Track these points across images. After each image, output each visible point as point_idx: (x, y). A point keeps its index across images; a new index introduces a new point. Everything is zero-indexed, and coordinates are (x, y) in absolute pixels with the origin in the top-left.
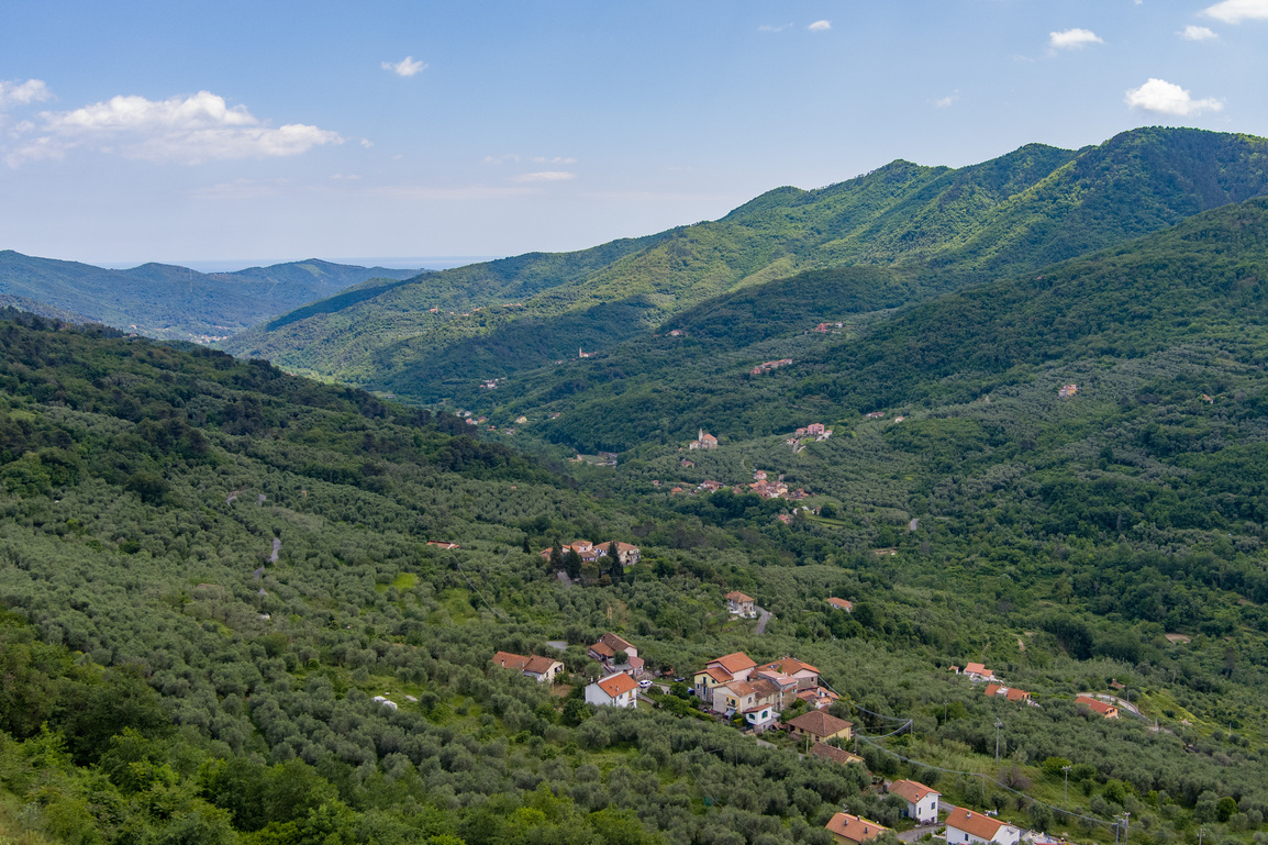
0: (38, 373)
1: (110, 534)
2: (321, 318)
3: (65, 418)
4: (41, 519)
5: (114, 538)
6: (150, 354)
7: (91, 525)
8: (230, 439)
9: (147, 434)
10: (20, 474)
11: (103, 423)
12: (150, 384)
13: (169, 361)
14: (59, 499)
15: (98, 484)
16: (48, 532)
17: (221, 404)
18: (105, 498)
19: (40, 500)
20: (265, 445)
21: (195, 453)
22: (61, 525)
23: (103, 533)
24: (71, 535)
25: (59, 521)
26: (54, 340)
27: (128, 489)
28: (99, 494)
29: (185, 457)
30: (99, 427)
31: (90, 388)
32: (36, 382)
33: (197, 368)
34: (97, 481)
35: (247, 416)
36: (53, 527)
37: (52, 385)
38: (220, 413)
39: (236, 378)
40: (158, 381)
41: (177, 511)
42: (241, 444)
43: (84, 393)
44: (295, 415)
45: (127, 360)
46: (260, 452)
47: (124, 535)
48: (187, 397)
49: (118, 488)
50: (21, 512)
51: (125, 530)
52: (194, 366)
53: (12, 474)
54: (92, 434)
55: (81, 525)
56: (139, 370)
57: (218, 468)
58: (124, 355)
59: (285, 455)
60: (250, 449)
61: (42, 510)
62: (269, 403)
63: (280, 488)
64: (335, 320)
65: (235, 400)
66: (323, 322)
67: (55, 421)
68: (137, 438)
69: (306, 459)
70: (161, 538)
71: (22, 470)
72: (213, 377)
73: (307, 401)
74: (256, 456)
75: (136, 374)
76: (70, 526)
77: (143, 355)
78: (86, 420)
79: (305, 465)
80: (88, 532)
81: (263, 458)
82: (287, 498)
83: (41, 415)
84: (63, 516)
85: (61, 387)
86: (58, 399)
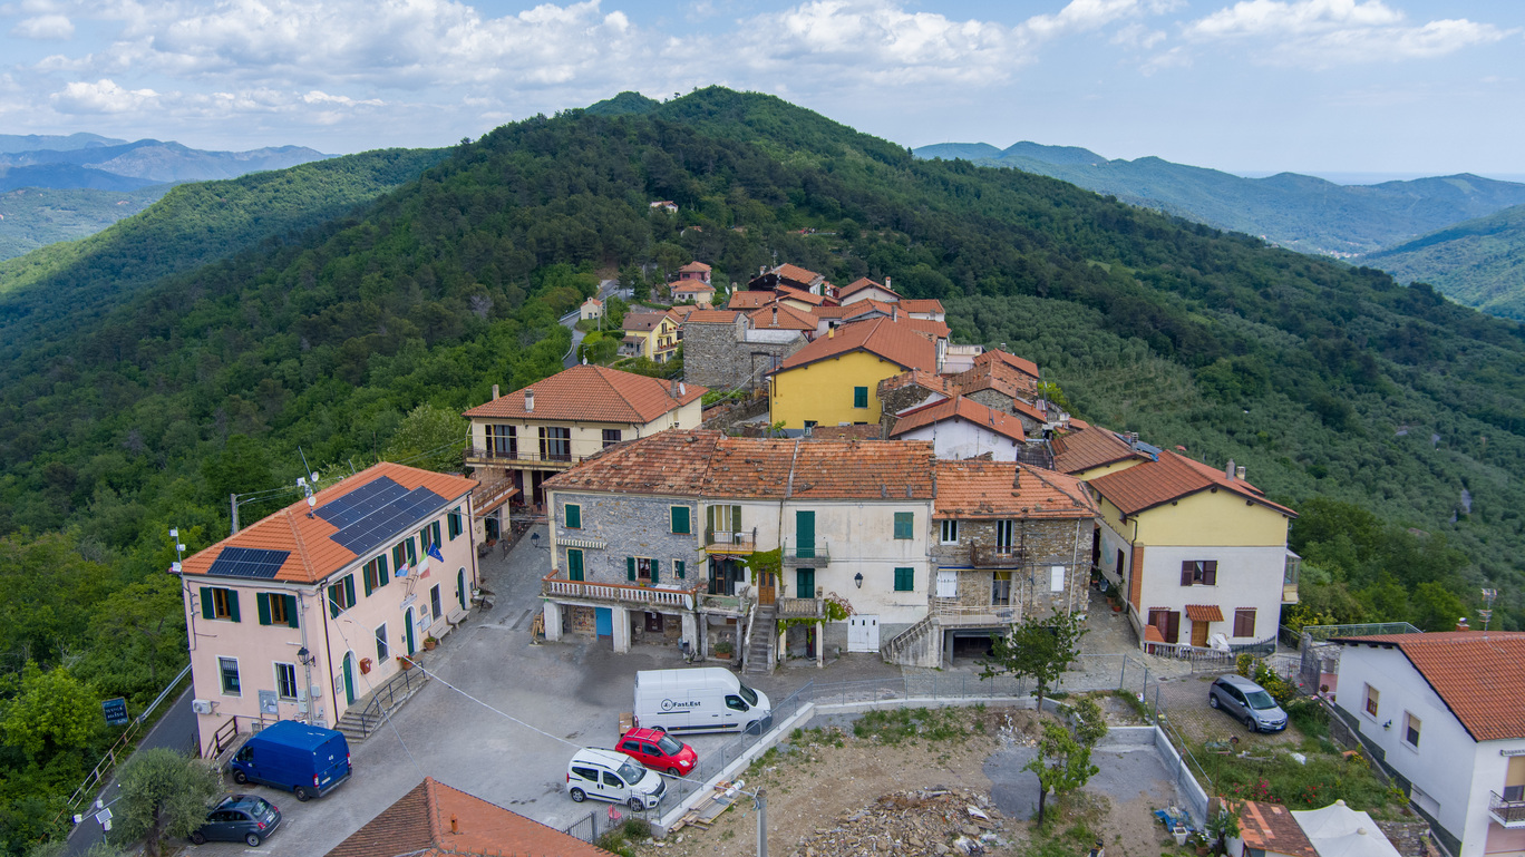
0: (1209, 279)
1: (1297, 453)
2: (1473, 240)
3: (1238, 327)
4: (1234, 427)
5: (1299, 459)
6: (1308, 268)
7: (1279, 442)
8: (1397, 367)
9: (1318, 352)
10: (1214, 380)
11: (1273, 337)
12: (1311, 300)
13: (1326, 276)
14: (1248, 410)
15: (1281, 400)
16: (1240, 442)
17: (1384, 329)
18: (1290, 415)
19: (1232, 408)
20: (1434, 379)
21: (1363, 378)
22: (1252, 436)
23: (1290, 452)
24: (1261, 449)
25: (1250, 432)
26: (1216, 247)
27: (1308, 409)
28: (1284, 411)
29: (1354, 382)
30: (1270, 340)
31: (1258, 299)
32: (1207, 287)
33: (1355, 287)
34: (1281, 396)
35: (1412, 345)
36: (1245, 437)
37: (1222, 292)
38: (1382, 338)
39: (1398, 302)
40: (1319, 298)
41: (1360, 440)
42: (1410, 375)
43: (1253, 303)
44: (1464, 350)
45: (1284, 272)
46: (1428, 386)
47: (1311, 457)
48: (1349, 317)
49: (1301, 406)
50: (1217, 418)
51: (1311, 452)
52: (1352, 284)
53: (1206, 378)
54: (1264, 346)
55: (1269, 439)
56: (1299, 284)
57: (1389, 398)
58: (1282, 267)
59: (1457, 393)
60: (1418, 382)
61: (1235, 419)
62: (1435, 333)
63: (1456, 431)
64: (1489, 245)
65: (1398, 326)
66: (1474, 245)
67: (1230, 329)
68: (1308, 355)
69: (1481, 401)
70: (1347, 467)
71: (1216, 375)
72: (1374, 297)
73: (1477, 335)
74: (1423, 389)
75: (1297, 287)
76: (1260, 439)
77: (1300, 268)
78: (1257, 331)
79: (1480, 407)
80: (1276, 448)
81: (1431, 393)
82: (1464, 443)
83: (1217, 322)
84: (1254, 428)
85: (1232, 295)
86: (1228, 307)
